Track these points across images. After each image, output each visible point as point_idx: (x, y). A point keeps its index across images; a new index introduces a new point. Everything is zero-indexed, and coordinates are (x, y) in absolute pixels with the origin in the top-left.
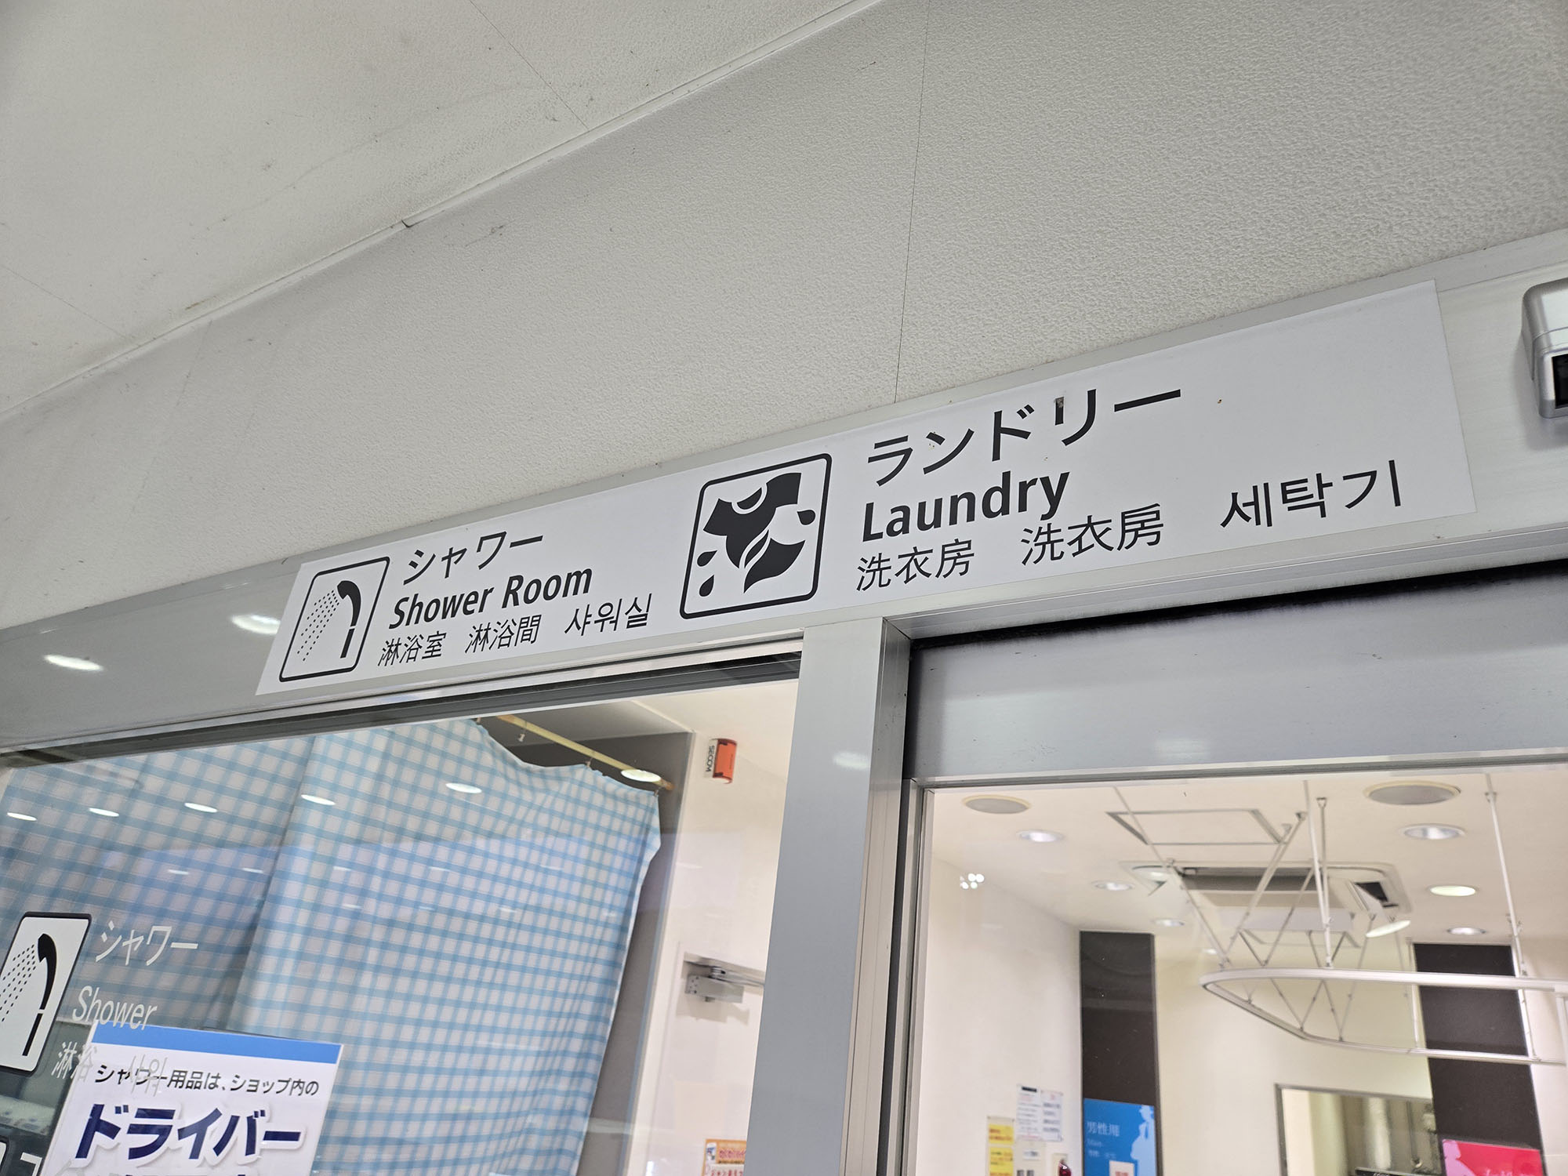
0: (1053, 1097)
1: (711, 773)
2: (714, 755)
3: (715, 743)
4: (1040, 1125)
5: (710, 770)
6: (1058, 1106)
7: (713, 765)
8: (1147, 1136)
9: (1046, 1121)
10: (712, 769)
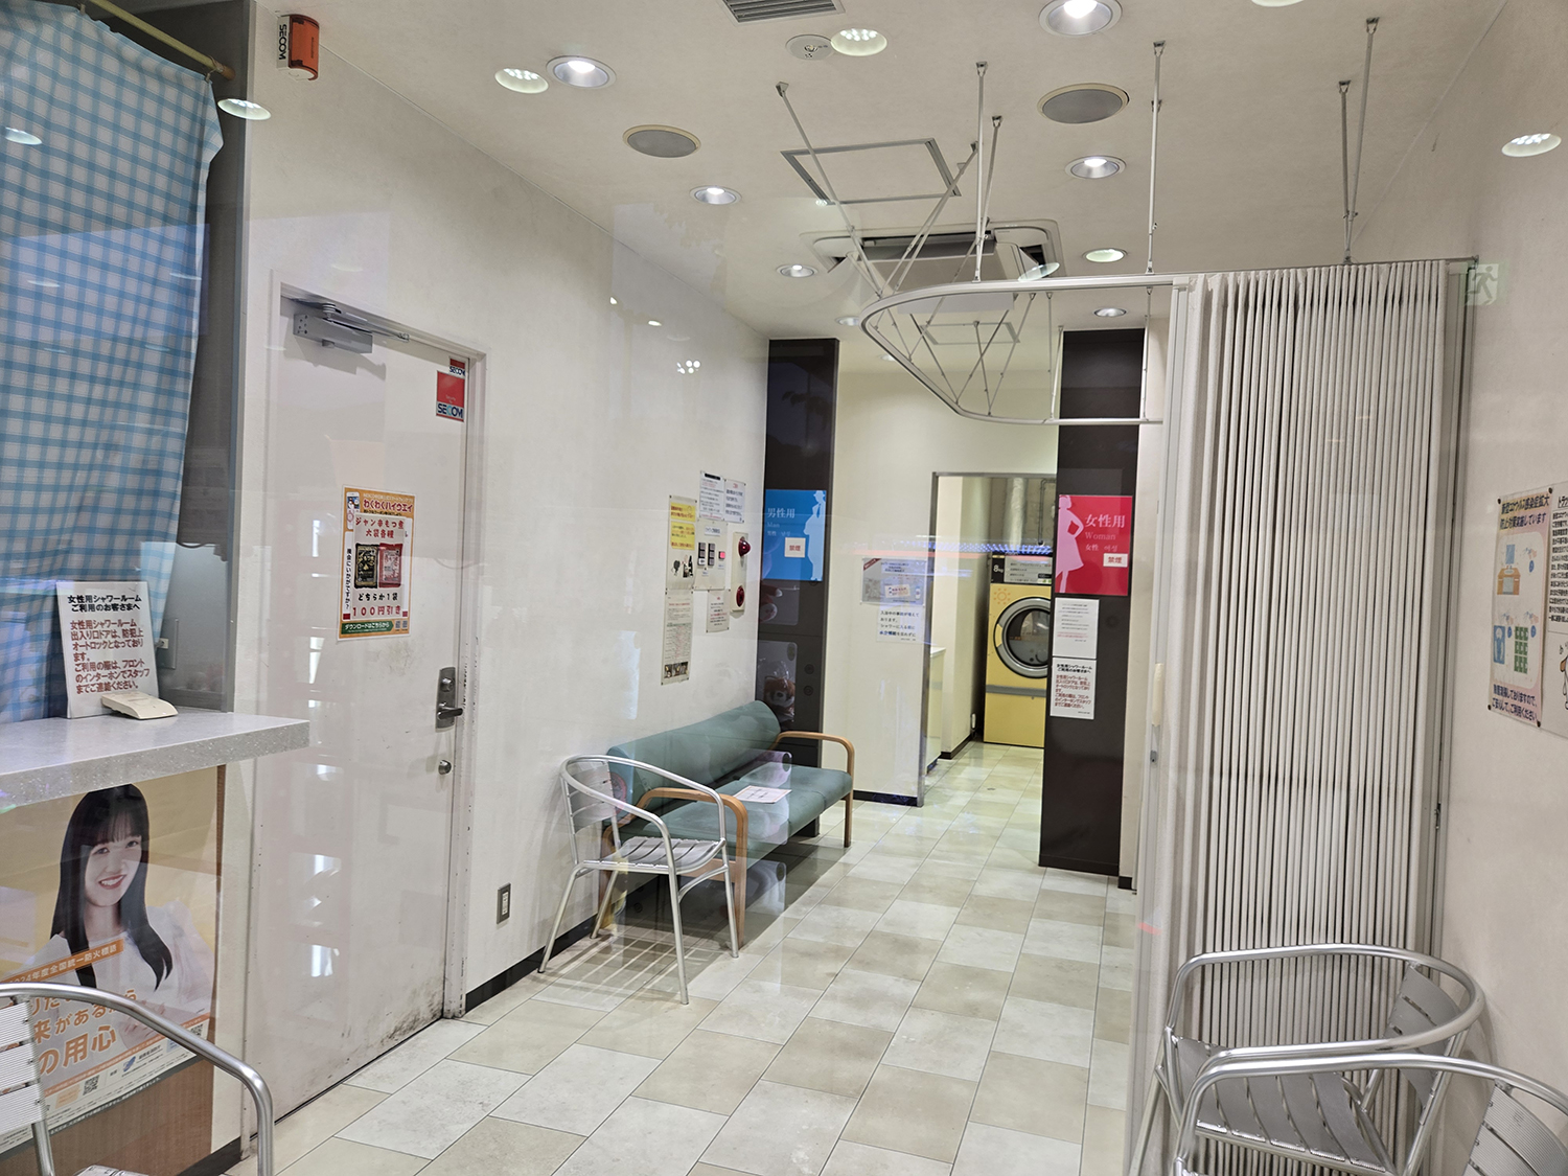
0: (736, 486)
1: (286, 61)
2: (287, 37)
3: (287, 21)
4: (722, 508)
5: (284, 58)
6: (741, 494)
7: (287, 50)
8: (818, 513)
9: (728, 505)
10: (286, 55)
